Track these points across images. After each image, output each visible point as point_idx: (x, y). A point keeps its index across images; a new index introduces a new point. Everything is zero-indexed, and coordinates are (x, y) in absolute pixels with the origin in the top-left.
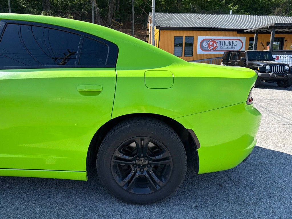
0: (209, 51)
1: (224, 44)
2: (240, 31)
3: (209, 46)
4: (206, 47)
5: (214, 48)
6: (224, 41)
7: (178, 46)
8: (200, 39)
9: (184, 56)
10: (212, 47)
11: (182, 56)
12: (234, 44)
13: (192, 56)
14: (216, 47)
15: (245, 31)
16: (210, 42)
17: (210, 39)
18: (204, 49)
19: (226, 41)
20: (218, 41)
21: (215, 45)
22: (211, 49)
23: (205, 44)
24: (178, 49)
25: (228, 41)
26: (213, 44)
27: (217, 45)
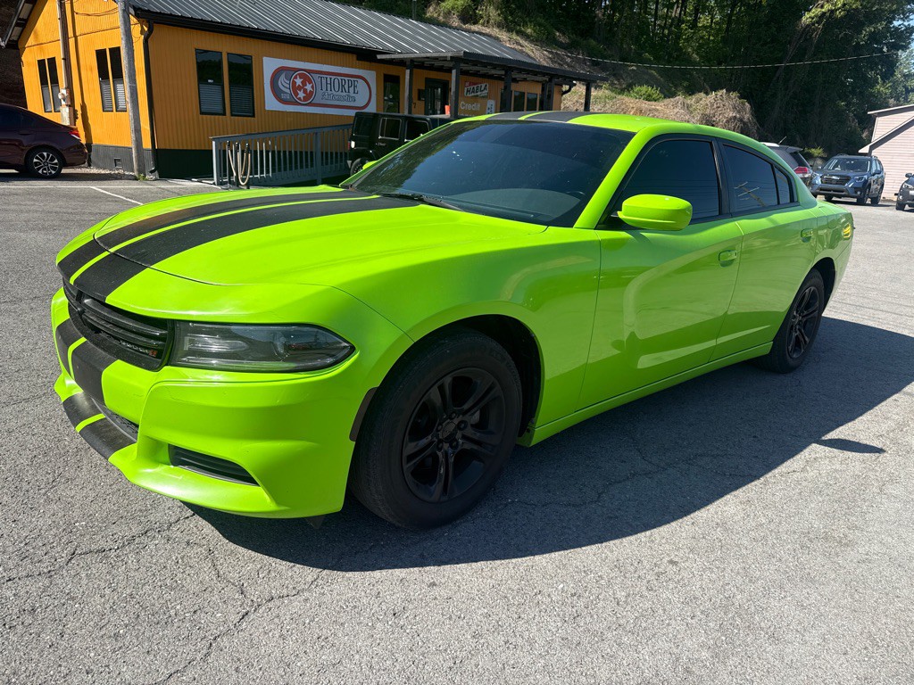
0: (296, 103)
1: (329, 86)
2: (365, 55)
3: (295, 89)
4: (288, 91)
5: (309, 95)
6: (329, 77)
7: (210, 81)
8: (269, 65)
9: (232, 115)
10: (301, 94)
11: (224, 114)
12: (351, 89)
13: (254, 116)
14: (311, 92)
15: (379, 57)
16: (296, 77)
17: (296, 70)
18: (283, 96)
19: (333, 77)
20: (316, 76)
21: (309, 87)
22: (300, 99)
23: (283, 82)
24: (211, 91)
25: (339, 78)
26: (304, 83)
27: (312, 87)
